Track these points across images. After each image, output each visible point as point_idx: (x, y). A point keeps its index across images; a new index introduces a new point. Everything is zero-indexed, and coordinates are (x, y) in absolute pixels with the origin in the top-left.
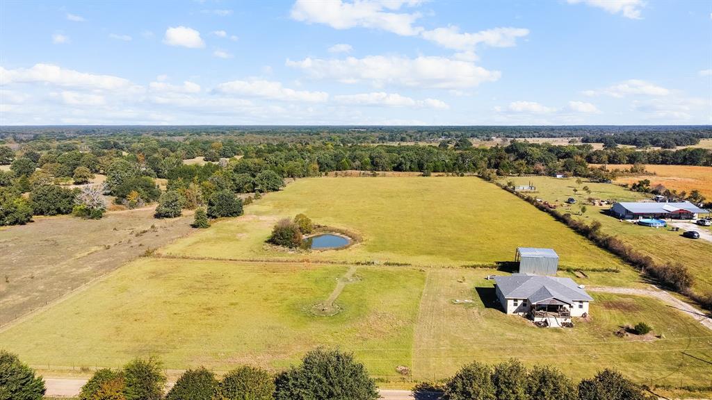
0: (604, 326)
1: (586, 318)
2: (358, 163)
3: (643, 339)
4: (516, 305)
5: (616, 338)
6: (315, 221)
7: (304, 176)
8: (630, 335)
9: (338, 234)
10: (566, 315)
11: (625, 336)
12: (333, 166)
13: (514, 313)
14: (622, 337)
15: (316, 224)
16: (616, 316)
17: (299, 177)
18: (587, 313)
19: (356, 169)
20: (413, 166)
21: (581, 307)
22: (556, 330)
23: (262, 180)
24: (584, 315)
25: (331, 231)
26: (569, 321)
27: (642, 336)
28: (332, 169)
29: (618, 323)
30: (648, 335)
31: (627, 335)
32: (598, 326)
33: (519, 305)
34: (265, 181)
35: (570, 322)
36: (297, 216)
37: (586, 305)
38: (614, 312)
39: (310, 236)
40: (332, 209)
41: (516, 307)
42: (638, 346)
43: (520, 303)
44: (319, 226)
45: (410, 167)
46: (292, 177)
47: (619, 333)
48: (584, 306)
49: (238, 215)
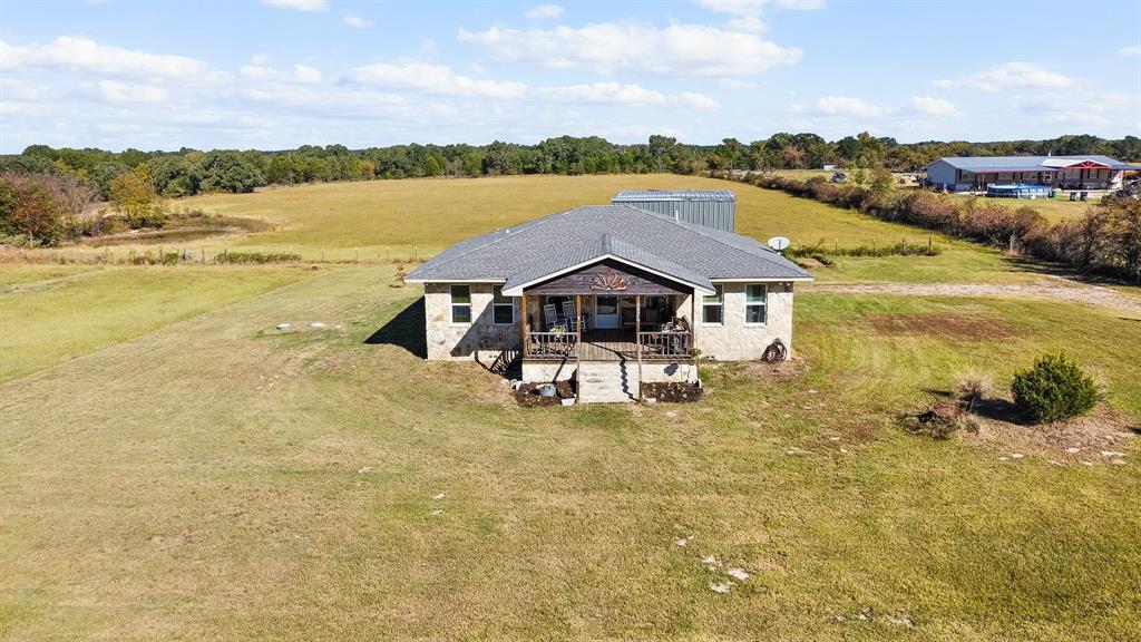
0: (855, 391)
1: (781, 367)
2: (458, 162)
3: (1063, 442)
4: (461, 314)
5: (908, 443)
7: (334, 180)
8: (987, 429)
10: (678, 348)
11: (961, 436)
13: (457, 352)
14: (942, 437)
16: (919, 355)
17: (324, 179)
18: (787, 340)
21: (757, 314)
22: (604, 416)
23: (207, 169)
24: (774, 352)
26: (687, 373)
27: (1056, 429)
29: (925, 377)
30: (1088, 426)
31: (973, 428)
32: (825, 392)
33: (475, 315)
34: (213, 171)
35: (693, 378)
37: (777, 304)
38: (910, 342)
41: (465, 327)
42: (1041, 482)
43: (480, 303)
47: (926, 417)
48: (770, 311)
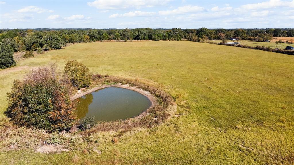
2: (112, 36)
6: (93, 71)
7: (80, 42)
9: (126, 86)
12: (98, 37)
15: (95, 74)
17: (77, 42)
19: (112, 39)
20: (145, 37)
23: (46, 41)
25: (116, 82)
28: (98, 39)
34: (49, 42)
36: (68, 64)
39: (89, 91)
40: (106, 59)
44: (99, 77)
45: (144, 38)
46: (72, 42)
49: (8, 67)
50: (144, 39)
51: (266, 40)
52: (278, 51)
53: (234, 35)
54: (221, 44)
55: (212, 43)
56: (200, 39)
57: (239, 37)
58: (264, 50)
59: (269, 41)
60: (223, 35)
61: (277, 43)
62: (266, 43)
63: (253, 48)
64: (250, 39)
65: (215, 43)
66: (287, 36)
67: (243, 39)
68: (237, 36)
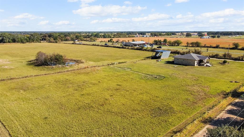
41: (196, 63)
50: (9, 42)
51: (94, 41)
52: (102, 46)
53: (76, 38)
54: (73, 44)
55: (67, 43)
56: (57, 41)
57: (79, 39)
58: (97, 46)
59: (95, 41)
60: (69, 38)
61: (100, 42)
62: (94, 42)
63: (91, 45)
64: (85, 40)
65: (69, 44)
66: (103, 38)
67: (81, 40)
68: (78, 39)
